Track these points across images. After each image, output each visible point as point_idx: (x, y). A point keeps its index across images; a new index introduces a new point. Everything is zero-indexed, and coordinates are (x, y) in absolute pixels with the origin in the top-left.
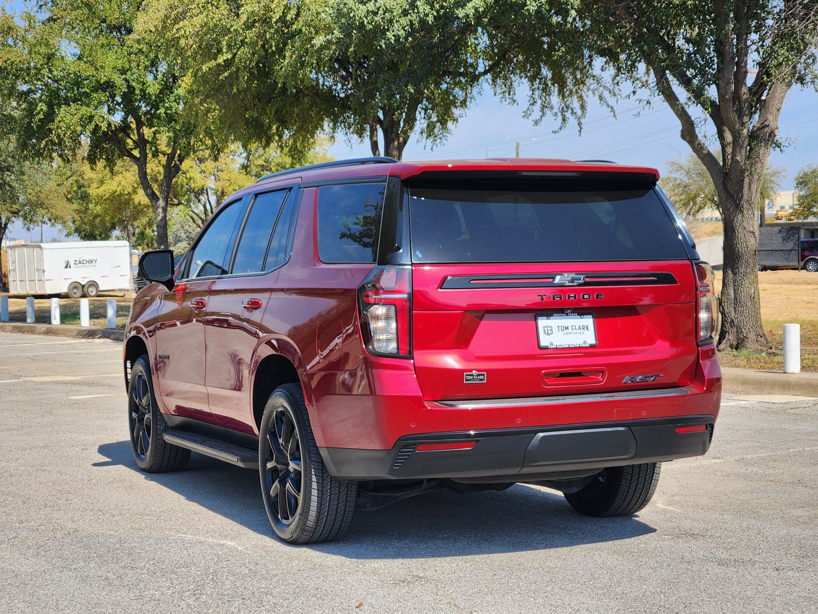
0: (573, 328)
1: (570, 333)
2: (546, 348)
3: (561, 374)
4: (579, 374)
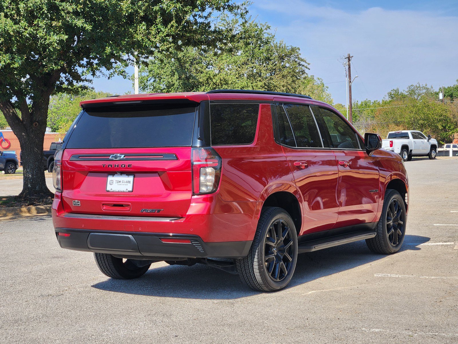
0: (123, 182)
1: (121, 185)
2: (108, 191)
3: (114, 205)
4: (121, 206)
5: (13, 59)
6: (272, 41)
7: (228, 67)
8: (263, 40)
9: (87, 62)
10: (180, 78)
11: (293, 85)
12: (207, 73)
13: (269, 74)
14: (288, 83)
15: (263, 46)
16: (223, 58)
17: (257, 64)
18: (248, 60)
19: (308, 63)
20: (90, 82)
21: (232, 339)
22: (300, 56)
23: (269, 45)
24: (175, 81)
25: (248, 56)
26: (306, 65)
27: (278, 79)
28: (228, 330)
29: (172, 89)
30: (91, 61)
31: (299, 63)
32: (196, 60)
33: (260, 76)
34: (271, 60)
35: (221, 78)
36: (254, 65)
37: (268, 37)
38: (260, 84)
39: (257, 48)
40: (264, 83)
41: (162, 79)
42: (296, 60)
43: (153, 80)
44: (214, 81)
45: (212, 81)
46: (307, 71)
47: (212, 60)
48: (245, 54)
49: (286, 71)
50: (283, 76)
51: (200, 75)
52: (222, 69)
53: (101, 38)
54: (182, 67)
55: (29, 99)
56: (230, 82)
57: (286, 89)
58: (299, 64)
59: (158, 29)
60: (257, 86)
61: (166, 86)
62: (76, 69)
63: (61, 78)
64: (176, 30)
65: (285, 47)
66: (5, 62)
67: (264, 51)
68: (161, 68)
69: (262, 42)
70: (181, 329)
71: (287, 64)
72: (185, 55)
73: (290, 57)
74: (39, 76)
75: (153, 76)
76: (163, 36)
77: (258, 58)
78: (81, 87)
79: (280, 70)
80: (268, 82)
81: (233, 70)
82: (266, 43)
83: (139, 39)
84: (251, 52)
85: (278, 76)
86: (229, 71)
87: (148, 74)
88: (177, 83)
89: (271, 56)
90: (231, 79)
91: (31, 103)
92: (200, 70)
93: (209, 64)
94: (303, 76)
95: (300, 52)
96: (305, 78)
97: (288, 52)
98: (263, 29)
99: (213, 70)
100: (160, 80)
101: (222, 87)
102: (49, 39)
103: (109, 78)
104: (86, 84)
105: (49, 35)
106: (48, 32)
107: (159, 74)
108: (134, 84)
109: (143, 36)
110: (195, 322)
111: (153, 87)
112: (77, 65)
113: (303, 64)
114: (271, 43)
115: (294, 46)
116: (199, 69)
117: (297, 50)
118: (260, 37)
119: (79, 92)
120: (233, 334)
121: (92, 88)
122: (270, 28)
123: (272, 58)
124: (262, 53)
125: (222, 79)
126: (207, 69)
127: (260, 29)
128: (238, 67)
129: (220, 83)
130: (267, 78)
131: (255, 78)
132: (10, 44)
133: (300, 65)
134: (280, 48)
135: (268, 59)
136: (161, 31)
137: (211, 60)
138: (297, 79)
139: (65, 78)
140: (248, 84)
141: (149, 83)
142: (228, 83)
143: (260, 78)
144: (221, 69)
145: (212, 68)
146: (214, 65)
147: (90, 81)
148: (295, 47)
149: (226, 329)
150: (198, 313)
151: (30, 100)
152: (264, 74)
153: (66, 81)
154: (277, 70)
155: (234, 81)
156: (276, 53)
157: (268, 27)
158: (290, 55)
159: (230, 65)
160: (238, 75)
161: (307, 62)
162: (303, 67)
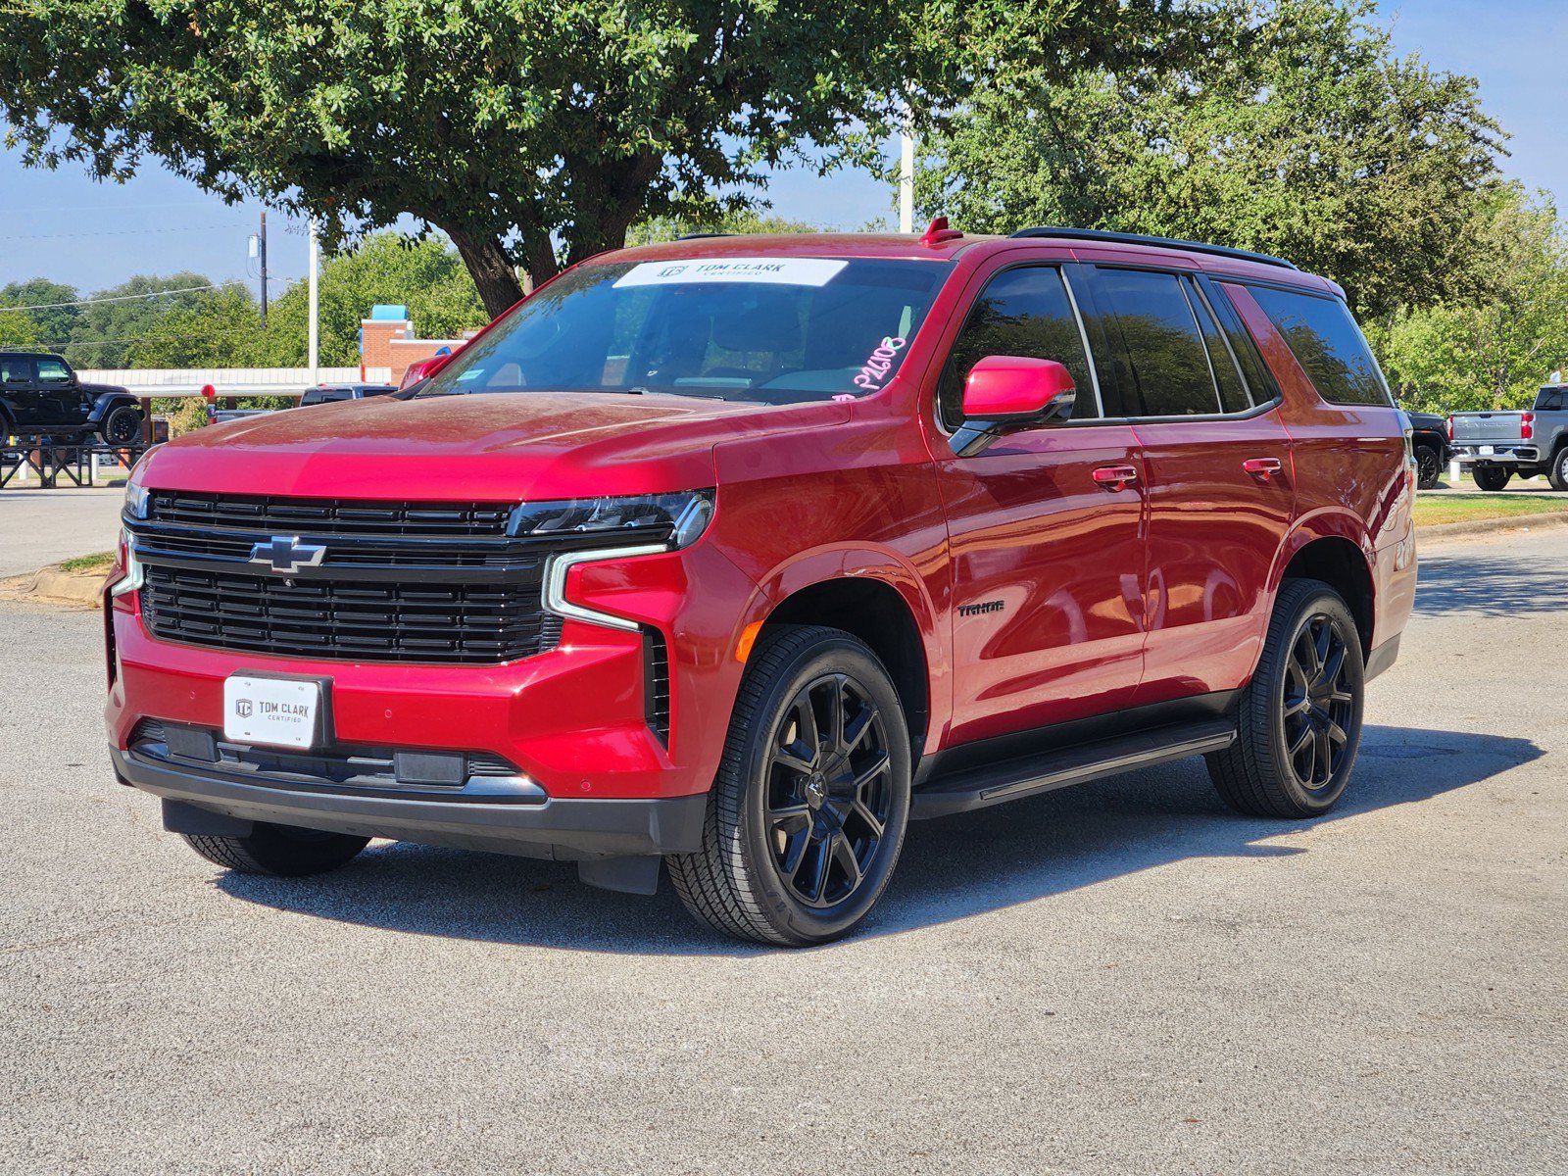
5: (516, 102)
6: (1381, 55)
7: (1220, 145)
8: (1350, 51)
9: (751, 116)
10: (1055, 179)
11: (1449, 209)
12: (1147, 164)
13: (1366, 168)
14: (1429, 201)
15: (1347, 71)
16: (1205, 112)
17: (1323, 136)
18: (1293, 120)
19: (1507, 132)
20: (760, 183)
21: (1233, 1033)
22: (1478, 109)
23: (1369, 68)
24: (1038, 190)
25: (1292, 107)
26: (1496, 139)
27: (1395, 187)
28: (1221, 1005)
29: (1025, 217)
30: (765, 116)
31: (1473, 134)
32: (1111, 118)
33: (1333, 177)
34: (1373, 120)
35: (1196, 182)
36: (1313, 136)
37: (1366, 41)
38: (1331, 204)
39: (1326, 78)
40: (1349, 204)
41: (995, 182)
42: (1464, 120)
43: (961, 182)
44: (1172, 191)
45: (1164, 192)
46: (1499, 160)
47: (1165, 117)
48: (1283, 97)
49: (1426, 161)
50: (1414, 179)
51: (1125, 170)
52: (1199, 150)
53: (803, 41)
54: (1063, 139)
55: (560, 236)
56: (1226, 197)
57: (1423, 225)
58: (1475, 138)
59: (994, 14)
60: (1320, 213)
61: (1005, 205)
62: (716, 140)
63: (663, 169)
64: (1056, 17)
65: (1425, 76)
66: (492, 112)
67: (1350, 88)
68: (991, 142)
69: (1345, 59)
70: (1064, 993)
71: (1430, 134)
72: (1073, 101)
73: (1442, 112)
74: (596, 162)
75: (964, 170)
76: (1008, 38)
77: (1328, 114)
78: (730, 200)
79: (1404, 156)
80: (1359, 198)
81: (1239, 156)
82: (1361, 62)
83: (928, 45)
84: (1306, 93)
85: (1396, 178)
86: (1221, 159)
87: (945, 161)
88: (1044, 197)
89: (1375, 106)
90: (1230, 185)
91: (565, 251)
92: (1123, 154)
93: (1154, 132)
94: (1485, 179)
95: (1478, 94)
96: (1492, 186)
97: (1437, 94)
98: (1350, 13)
99: (1170, 155)
100: (985, 183)
101: (1197, 215)
102: (636, 42)
103: (822, 172)
104: (747, 189)
105: (637, 29)
106: (633, 20)
107: (983, 162)
108: (896, 196)
109: (942, 37)
110: (1109, 976)
111: (959, 206)
112: (719, 128)
113: (1487, 137)
114: (1376, 62)
115: (1457, 74)
116: (1119, 146)
117: (1469, 88)
118: (1338, 39)
119: (722, 216)
120: (1236, 1019)
121: (765, 204)
122: (1375, 7)
123: (1379, 114)
124: (1344, 95)
125: (1198, 183)
126: (1147, 149)
127: (1341, 11)
128: (1255, 144)
129: (1193, 200)
130: (1356, 185)
131: (1314, 185)
132: (514, 53)
133: (1477, 140)
134: (1407, 79)
135: (1362, 117)
136: (1004, 22)
137: (1161, 120)
138: (1466, 188)
139: (680, 169)
140: (1288, 206)
141: (948, 192)
142: (1218, 200)
143: (1331, 185)
144: (1195, 152)
145: (1163, 145)
146: (1173, 137)
147: (759, 180)
148: (1461, 75)
149: (1214, 1001)
150: (1117, 949)
151: (564, 241)
152: (1346, 169)
153: (679, 179)
154: (1394, 158)
155: (1241, 191)
156: (1393, 99)
157: (1368, 6)
158: (1444, 105)
159: (1228, 139)
160: (1255, 173)
161: (1501, 129)
162: (1487, 148)
